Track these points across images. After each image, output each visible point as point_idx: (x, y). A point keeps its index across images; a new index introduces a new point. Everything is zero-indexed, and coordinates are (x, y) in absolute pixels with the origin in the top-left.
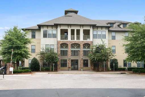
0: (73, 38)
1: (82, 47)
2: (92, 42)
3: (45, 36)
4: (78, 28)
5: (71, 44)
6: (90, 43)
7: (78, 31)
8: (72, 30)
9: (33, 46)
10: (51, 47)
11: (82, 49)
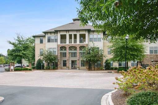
0: (71, 42)
1: (79, 49)
2: (87, 45)
3: (49, 41)
4: (75, 33)
5: (69, 47)
6: (85, 46)
7: (75, 36)
8: (69, 35)
9: (41, 50)
10: (54, 50)
11: (78, 51)
